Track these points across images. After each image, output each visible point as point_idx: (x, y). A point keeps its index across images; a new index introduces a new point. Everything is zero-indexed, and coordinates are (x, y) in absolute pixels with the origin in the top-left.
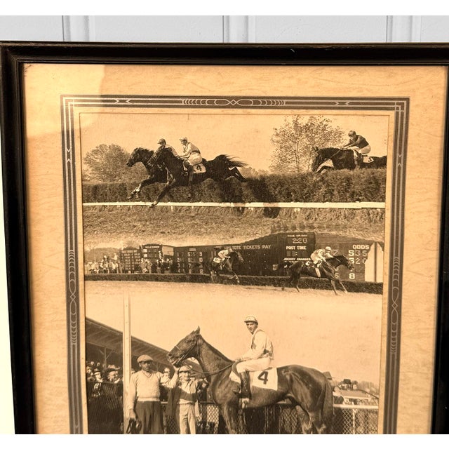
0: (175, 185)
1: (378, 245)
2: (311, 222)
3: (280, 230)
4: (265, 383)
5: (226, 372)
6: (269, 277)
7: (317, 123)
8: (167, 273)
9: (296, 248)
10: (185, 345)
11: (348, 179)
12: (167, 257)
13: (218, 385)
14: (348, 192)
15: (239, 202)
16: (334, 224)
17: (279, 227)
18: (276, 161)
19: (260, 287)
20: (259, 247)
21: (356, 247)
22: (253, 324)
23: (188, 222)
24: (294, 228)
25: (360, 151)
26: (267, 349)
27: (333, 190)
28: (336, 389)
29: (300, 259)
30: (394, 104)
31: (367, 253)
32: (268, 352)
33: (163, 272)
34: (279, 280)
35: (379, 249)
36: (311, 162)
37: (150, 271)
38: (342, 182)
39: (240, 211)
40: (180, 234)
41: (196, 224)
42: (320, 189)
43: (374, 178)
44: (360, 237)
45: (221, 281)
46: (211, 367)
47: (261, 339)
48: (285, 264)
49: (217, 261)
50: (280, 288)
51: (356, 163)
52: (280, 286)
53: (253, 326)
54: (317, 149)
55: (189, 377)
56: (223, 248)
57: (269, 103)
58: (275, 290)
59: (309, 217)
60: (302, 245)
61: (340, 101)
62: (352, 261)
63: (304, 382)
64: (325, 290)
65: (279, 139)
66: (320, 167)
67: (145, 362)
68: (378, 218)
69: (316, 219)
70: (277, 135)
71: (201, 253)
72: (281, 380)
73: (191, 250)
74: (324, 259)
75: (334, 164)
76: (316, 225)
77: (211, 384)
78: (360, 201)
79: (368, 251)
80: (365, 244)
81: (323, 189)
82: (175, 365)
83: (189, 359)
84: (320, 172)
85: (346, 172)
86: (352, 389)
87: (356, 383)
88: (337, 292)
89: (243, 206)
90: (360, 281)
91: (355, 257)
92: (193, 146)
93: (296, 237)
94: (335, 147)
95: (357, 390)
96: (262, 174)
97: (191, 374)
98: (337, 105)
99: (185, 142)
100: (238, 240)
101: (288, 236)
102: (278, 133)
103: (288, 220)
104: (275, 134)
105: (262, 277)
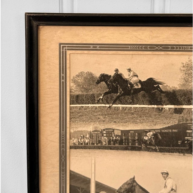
3: (183, 121)
6: (176, 148)
8: (117, 145)
10: (126, 186)
12: (117, 136)
15: (159, 105)
17: (183, 119)
18: (183, 82)
19: (171, 154)
20: (171, 131)
22: (166, 175)
23: (130, 116)
26: (173, 188)
32: (174, 189)
33: (114, 145)
34: (182, 150)
37: (107, 144)
39: (160, 110)
40: (125, 123)
41: (134, 117)
45: (148, 150)
47: (170, 183)
48: (186, 140)
49: (146, 138)
50: (182, 154)
53: (166, 176)
56: (150, 131)
57: (180, 48)
58: (179, 155)
65: (184, 69)
70: (184, 66)
71: (137, 134)
73: (131, 132)
89: (162, 107)
92: (134, 73)
96: (174, 89)
99: (130, 70)
100: (158, 127)
101: (188, 124)
102: (184, 65)
103: (188, 115)
104: (182, 66)
105: (172, 148)
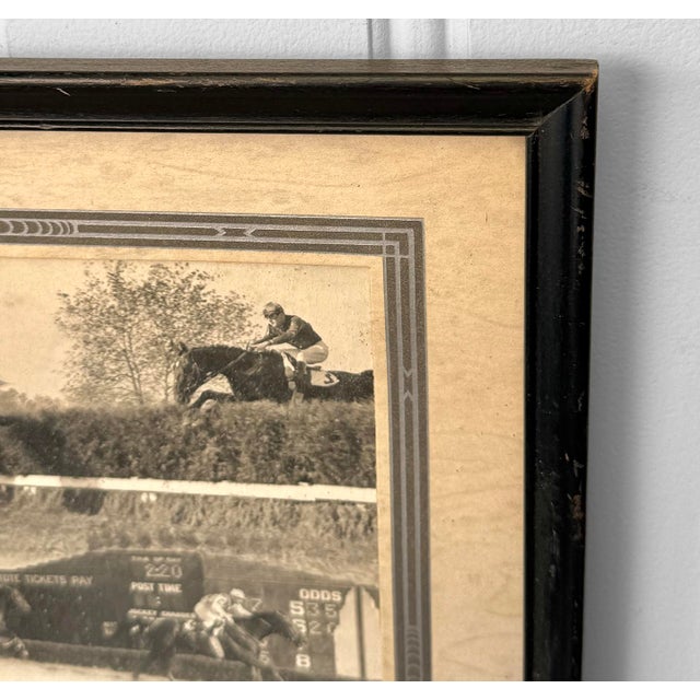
1: (365, 594)
2: (186, 527)
3: (110, 544)
6: (97, 648)
7: (174, 283)
9: (156, 588)
11: (276, 428)
14: (278, 458)
16: (247, 536)
17: (106, 535)
18: (79, 378)
20: (62, 581)
21: (305, 594)
24: (146, 541)
25: (300, 357)
27: (238, 453)
29: (168, 614)
30: (378, 237)
31: (337, 609)
34: (124, 657)
35: (368, 604)
36: (172, 380)
38: (258, 435)
39: (4, 495)
42: (204, 448)
43: (343, 425)
44: (315, 572)
48: (134, 623)
51: (292, 385)
52: (127, 669)
54: (185, 349)
59: (180, 517)
60: (171, 581)
61: (227, 226)
62: (300, 626)
65: (76, 320)
66: (198, 394)
68: (361, 527)
69: (199, 523)
74: (229, 617)
75: (233, 387)
76: (199, 536)
78: (311, 482)
79: (339, 607)
80: (330, 589)
81: (211, 449)
85: (266, 406)
89: (9, 482)
90: (324, 672)
91: (307, 619)
93: (151, 562)
94: (230, 344)
96: (46, 406)
98: (220, 238)
101: (134, 558)
102: (73, 304)
103: (129, 521)
104: (65, 306)
105: (81, 646)
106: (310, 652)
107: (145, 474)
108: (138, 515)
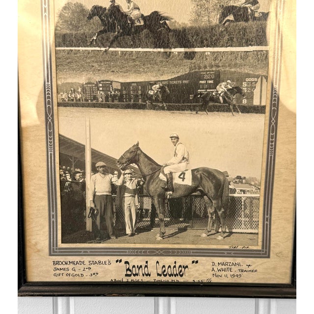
0: (122, 34)
1: (263, 78)
2: (217, 62)
3: (195, 69)
4: (183, 181)
5: (157, 173)
6: (187, 104)
8: (116, 102)
9: (206, 82)
10: (128, 155)
11: (245, 29)
12: (115, 90)
13: (151, 183)
14: (244, 39)
15: (167, 48)
16: (233, 63)
17: (195, 66)
18: (194, 16)
19: (181, 112)
20: (180, 82)
21: (247, 80)
23: (131, 64)
25: (252, 8)
26: (185, 156)
27: (234, 38)
28: (231, 183)
29: (209, 90)
31: (256, 83)
32: (186, 158)
33: (113, 102)
34: (194, 106)
35: (264, 80)
36: (218, 16)
37: (104, 100)
38: (239, 32)
39: (168, 55)
40: (125, 73)
41: (136, 65)
42: (224, 37)
44: (251, 72)
45: (154, 108)
46: (146, 170)
47: (181, 149)
48: (199, 94)
49: (151, 93)
50: (195, 112)
51: (250, 17)
52: (194, 110)
53: (175, 140)
54: (223, 7)
55: (131, 177)
56: (155, 83)
58: (191, 113)
59: (216, 59)
60: (211, 79)
62: (245, 90)
63: (209, 179)
64: (226, 113)
66: (225, 21)
67: (101, 167)
68: (264, 58)
69: (221, 60)
71: (140, 87)
72: (194, 178)
73: (133, 84)
74: (225, 89)
76: (220, 65)
77: (146, 182)
78: (252, 45)
79: (256, 82)
80: (254, 77)
81: (226, 37)
82: (121, 169)
83: (131, 165)
84: (224, 24)
85: (242, 24)
86: (242, 183)
87: (245, 178)
88: (234, 113)
89: (170, 51)
90: (250, 104)
91: (247, 87)
92: (135, 4)
93: (206, 74)
95: (246, 183)
96: (184, 26)
97: (133, 175)
99: (129, 1)
100: (166, 77)
101: (201, 73)
103: (201, 61)
105: (183, 104)
106: (247, 98)
107: (208, 46)
108: (204, 59)
